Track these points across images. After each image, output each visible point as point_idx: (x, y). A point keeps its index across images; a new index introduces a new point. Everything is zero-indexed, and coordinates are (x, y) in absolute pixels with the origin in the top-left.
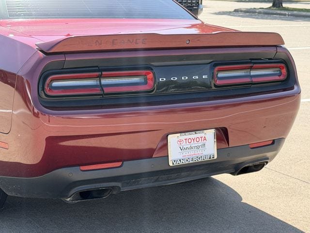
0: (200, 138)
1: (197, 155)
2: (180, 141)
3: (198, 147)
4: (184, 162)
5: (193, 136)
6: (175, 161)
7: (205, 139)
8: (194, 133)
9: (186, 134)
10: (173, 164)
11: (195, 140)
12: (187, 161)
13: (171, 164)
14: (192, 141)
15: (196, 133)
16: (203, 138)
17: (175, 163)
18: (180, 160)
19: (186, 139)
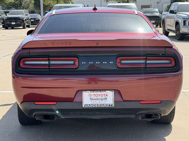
0: (104, 95)
1: (101, 104)
2: (91, 95)
3: (102, 99)
4: (92, 106)
5: (99, 93)
6: (86, 105)
7: (107, 95)
8: (99, 91)
9: (94, 91)
10: (85, 106)
11: (100, 95)
12: (94, 105)
13: (83, 106)
14: (98, 96)
15: (100, 92)
16: (105, 95)
17: (86, 106)
18: (90, 105)
19: (94, 94)
